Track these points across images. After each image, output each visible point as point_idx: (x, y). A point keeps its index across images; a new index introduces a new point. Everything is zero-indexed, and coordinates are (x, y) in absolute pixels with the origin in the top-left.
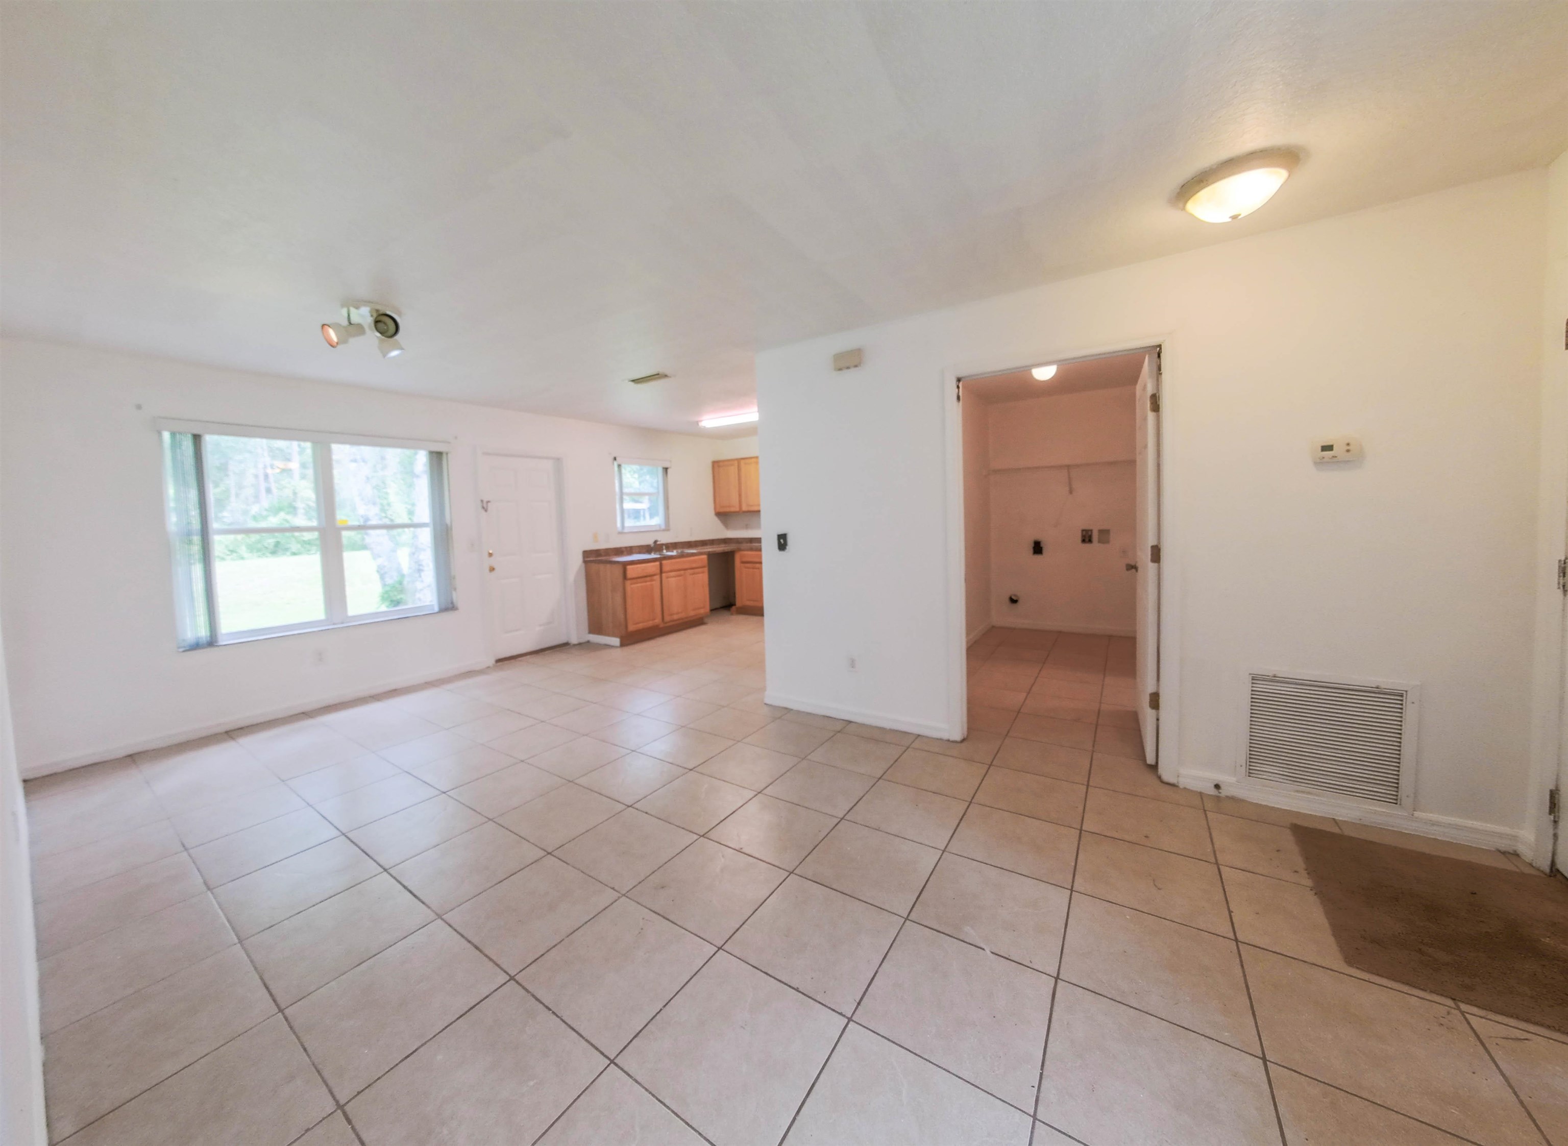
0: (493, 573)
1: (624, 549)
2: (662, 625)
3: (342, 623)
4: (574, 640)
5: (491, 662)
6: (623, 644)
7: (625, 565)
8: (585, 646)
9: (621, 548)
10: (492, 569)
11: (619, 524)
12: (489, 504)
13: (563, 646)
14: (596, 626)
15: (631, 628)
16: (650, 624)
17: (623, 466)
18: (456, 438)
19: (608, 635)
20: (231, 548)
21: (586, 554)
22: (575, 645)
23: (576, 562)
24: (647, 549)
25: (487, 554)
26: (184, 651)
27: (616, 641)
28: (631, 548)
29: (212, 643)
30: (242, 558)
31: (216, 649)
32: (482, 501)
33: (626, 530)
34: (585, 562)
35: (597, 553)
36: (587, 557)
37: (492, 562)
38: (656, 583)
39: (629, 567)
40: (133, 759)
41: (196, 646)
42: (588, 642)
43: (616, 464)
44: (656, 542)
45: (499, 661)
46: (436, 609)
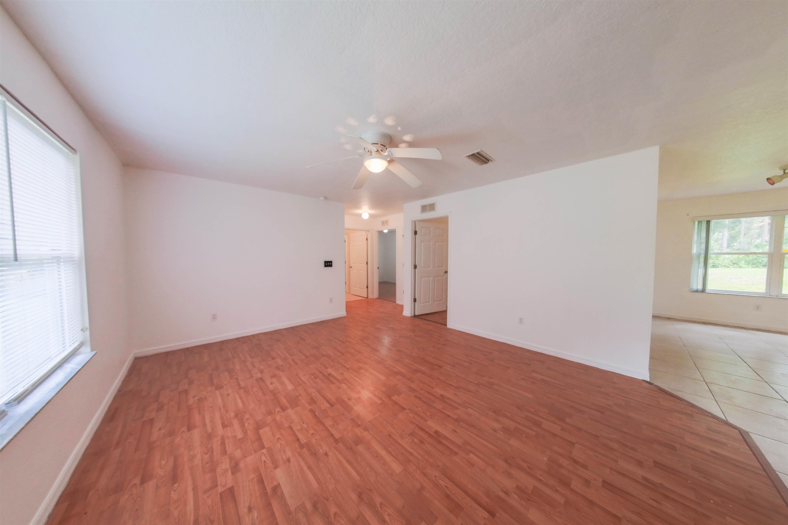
3: (777, 296)
20: (734, 262)
26: (691, 292)
29: (703, 291)
30: (741, 267)
31: (704, 293)
40: (669, 319)
41: (697, 291)
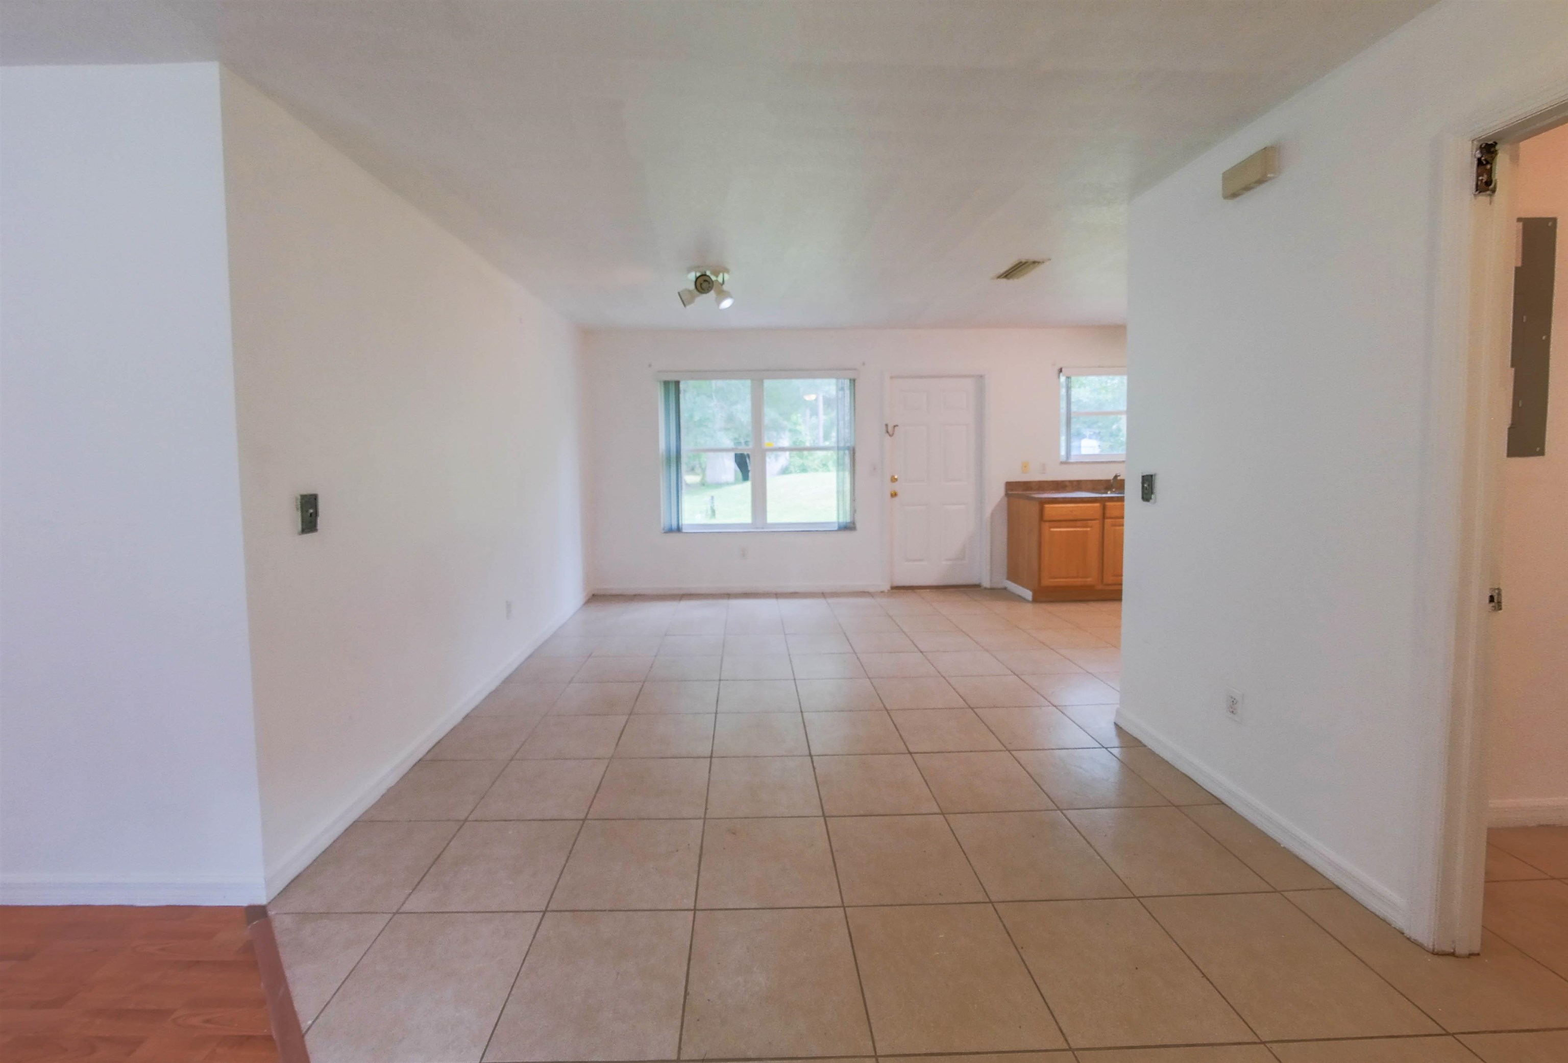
0: (896, 499)
1: (1068, 484)
2: (1100, 587)
3: (763, 528)
4: (986, 583)
5: (886, 587)
6: (1035, 600)
7: (1043, 502)
8: (997, 593)
9: (1063, 482)
10: (894, 495)
11: (1063, 452)
12: (896, 428)
13: (970, 589)
14: (1013, 574)
15: (1047, 582)
16: (1079, 581)
17: (1073, 379)
18: (864, 364)
19: (1023, 586)
21: (1011, 487)
22: (986, 589)
23: (996, 494)
24: (1095, 485)
25: (889, 478)
26: (660, 533)
27: (1028, 594)
28: (1079, 482)
29: (678, 530)
31: (680, 535)
32: (887, 425)
33: (1072, 460)
34: (1007, 495)
35: (1027, 486)
36: (1012, 490)
37: (896, 487)
38: (1092, 530)
39: (1048, 506)
41: (671, 530)
42: (1005, 589)
43: (1063, 379)
44: (1116, 477)
45: (897, 589)
46: (836, 528)
